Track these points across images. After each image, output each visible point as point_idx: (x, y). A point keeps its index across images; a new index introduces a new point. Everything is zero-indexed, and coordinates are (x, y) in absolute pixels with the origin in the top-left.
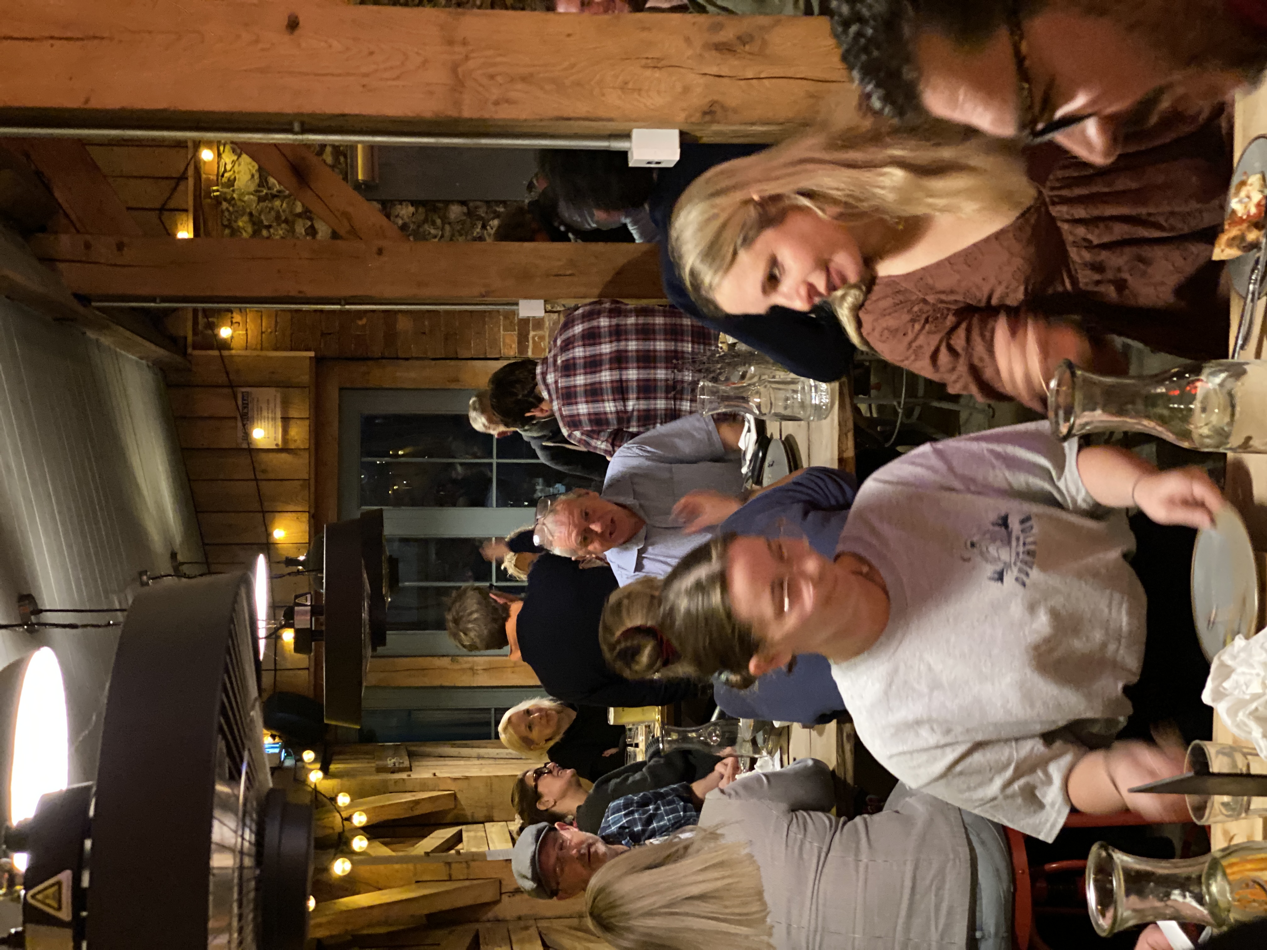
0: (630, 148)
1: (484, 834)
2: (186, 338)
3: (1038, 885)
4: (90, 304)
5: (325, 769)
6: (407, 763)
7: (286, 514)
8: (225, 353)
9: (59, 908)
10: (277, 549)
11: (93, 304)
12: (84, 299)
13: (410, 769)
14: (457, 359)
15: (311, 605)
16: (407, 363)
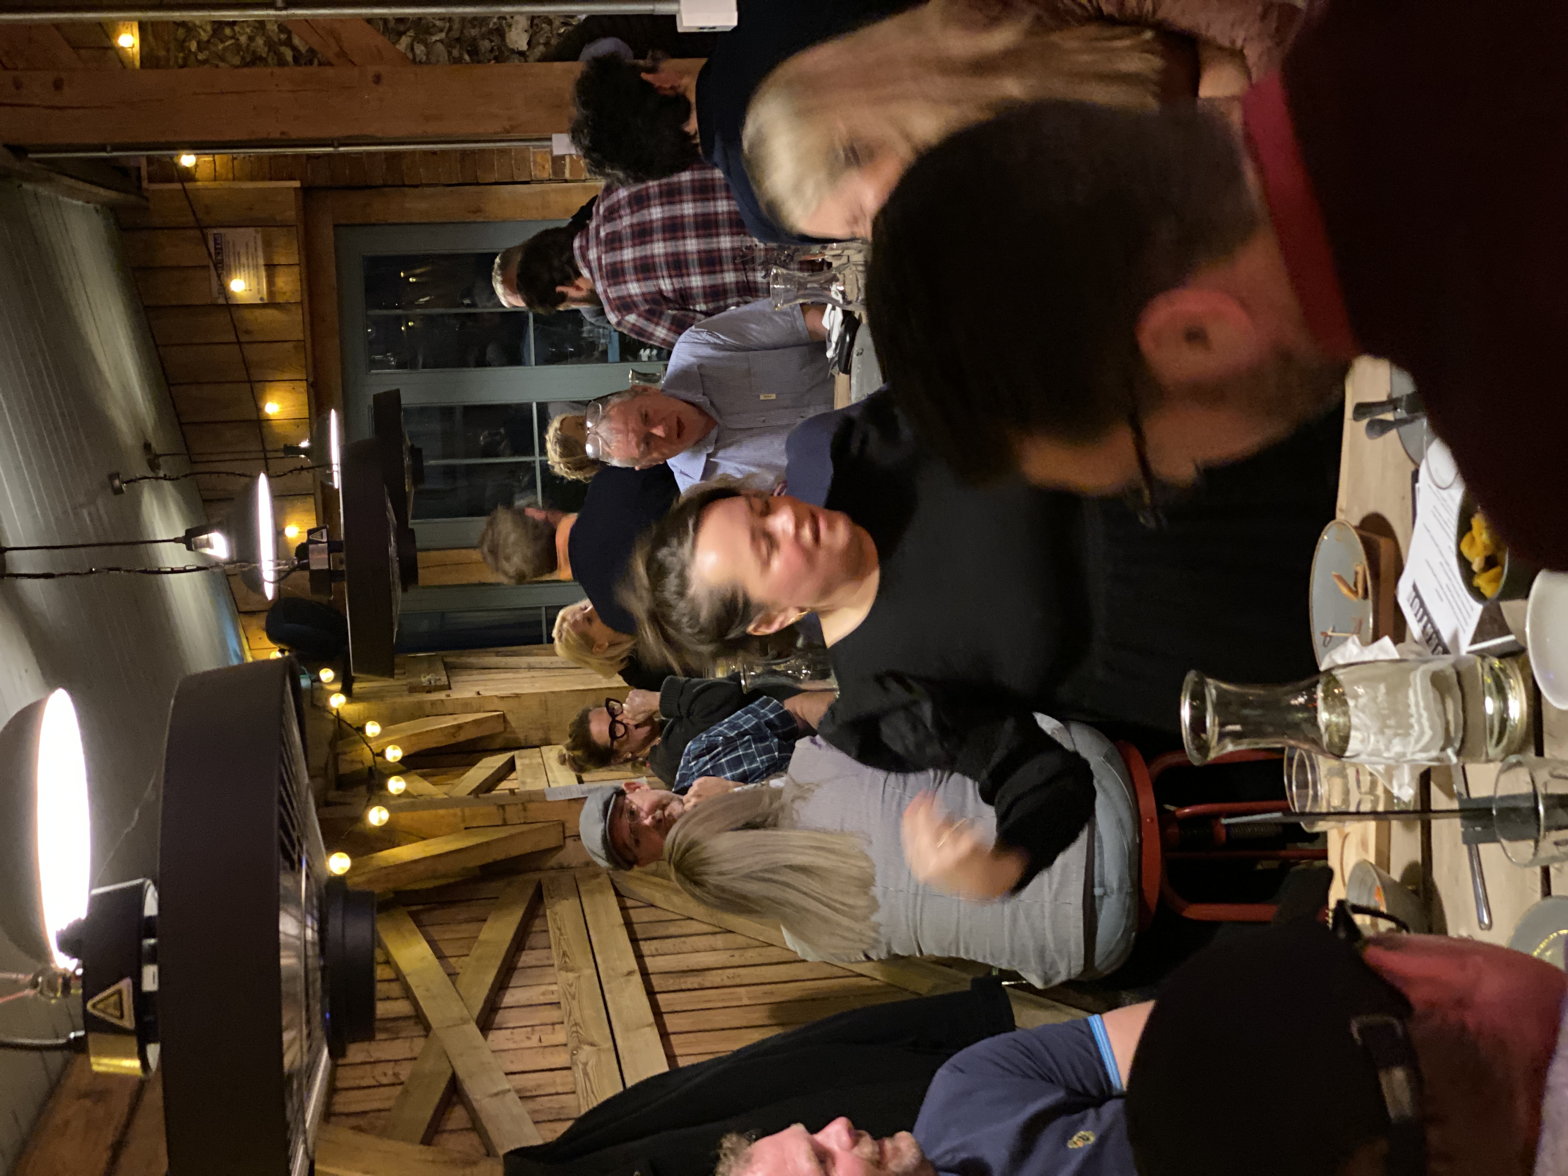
0: (679, 11)
1: (540, 760)
2: (139, 169)
3: (1169, 831)
4: (26, 155)
5: (347, 691)
6: (444, 680)
7: (278, 384)
8: (189, 185)
9: (122, 1017)
10: (270, 426)
11: (30, 156)
12: (18, 151)
13: (449, 688)
14: (478, 184)
15: (328, 542)
16: (417, 190)
